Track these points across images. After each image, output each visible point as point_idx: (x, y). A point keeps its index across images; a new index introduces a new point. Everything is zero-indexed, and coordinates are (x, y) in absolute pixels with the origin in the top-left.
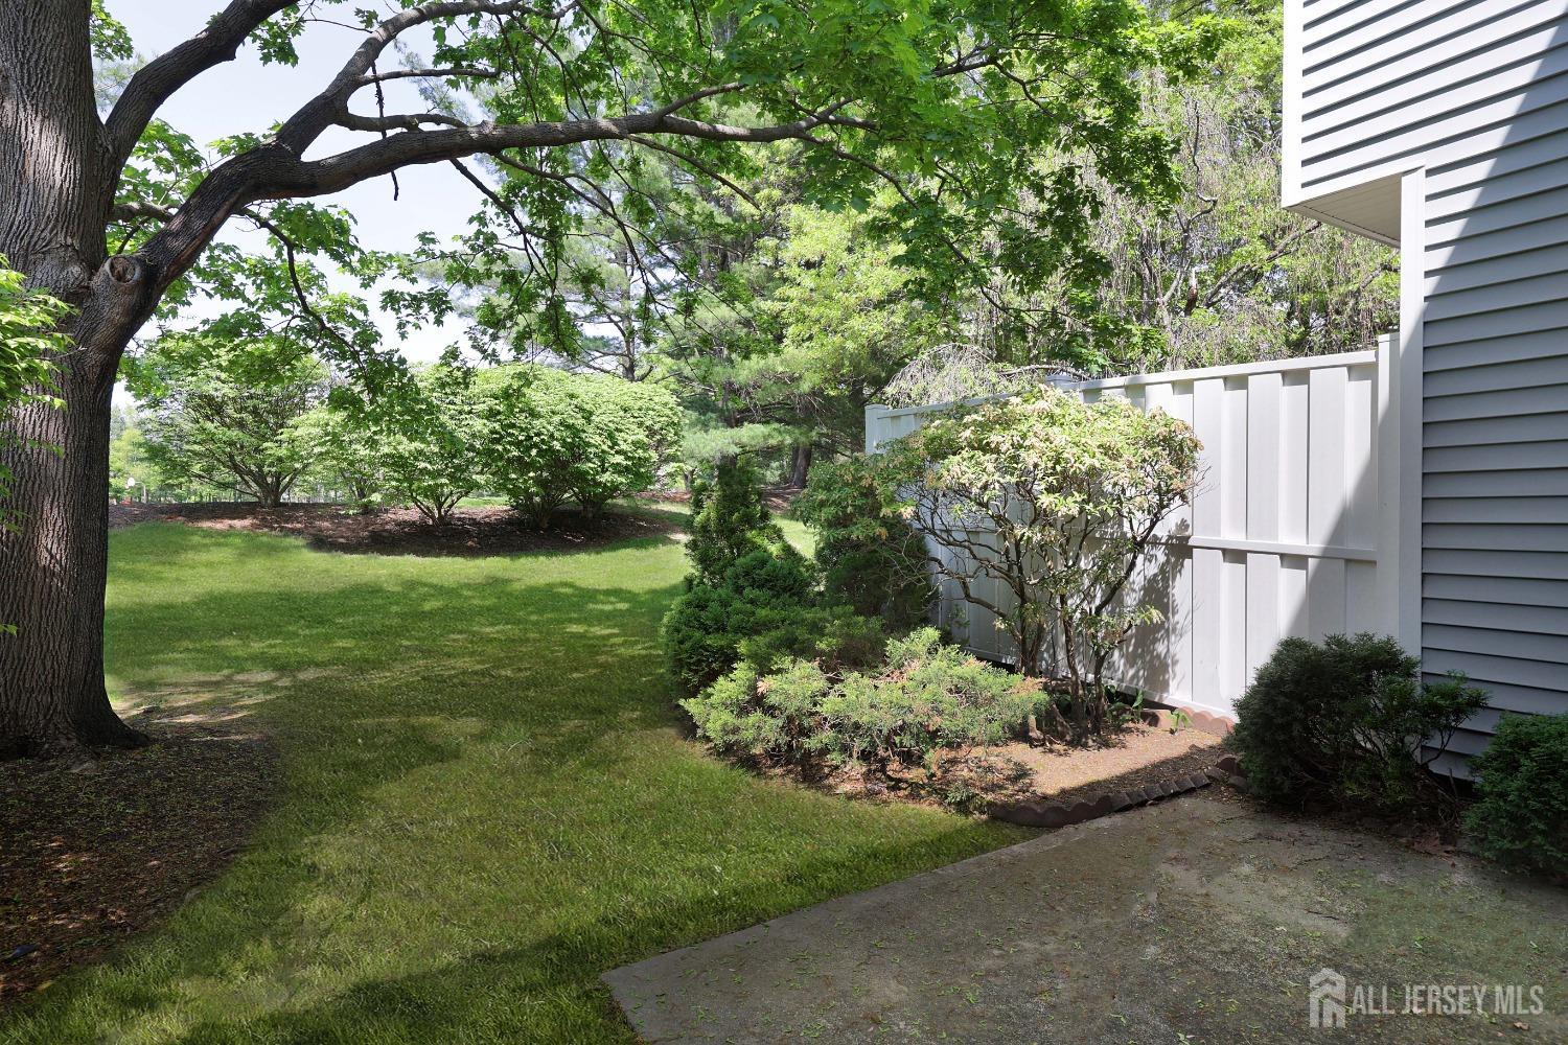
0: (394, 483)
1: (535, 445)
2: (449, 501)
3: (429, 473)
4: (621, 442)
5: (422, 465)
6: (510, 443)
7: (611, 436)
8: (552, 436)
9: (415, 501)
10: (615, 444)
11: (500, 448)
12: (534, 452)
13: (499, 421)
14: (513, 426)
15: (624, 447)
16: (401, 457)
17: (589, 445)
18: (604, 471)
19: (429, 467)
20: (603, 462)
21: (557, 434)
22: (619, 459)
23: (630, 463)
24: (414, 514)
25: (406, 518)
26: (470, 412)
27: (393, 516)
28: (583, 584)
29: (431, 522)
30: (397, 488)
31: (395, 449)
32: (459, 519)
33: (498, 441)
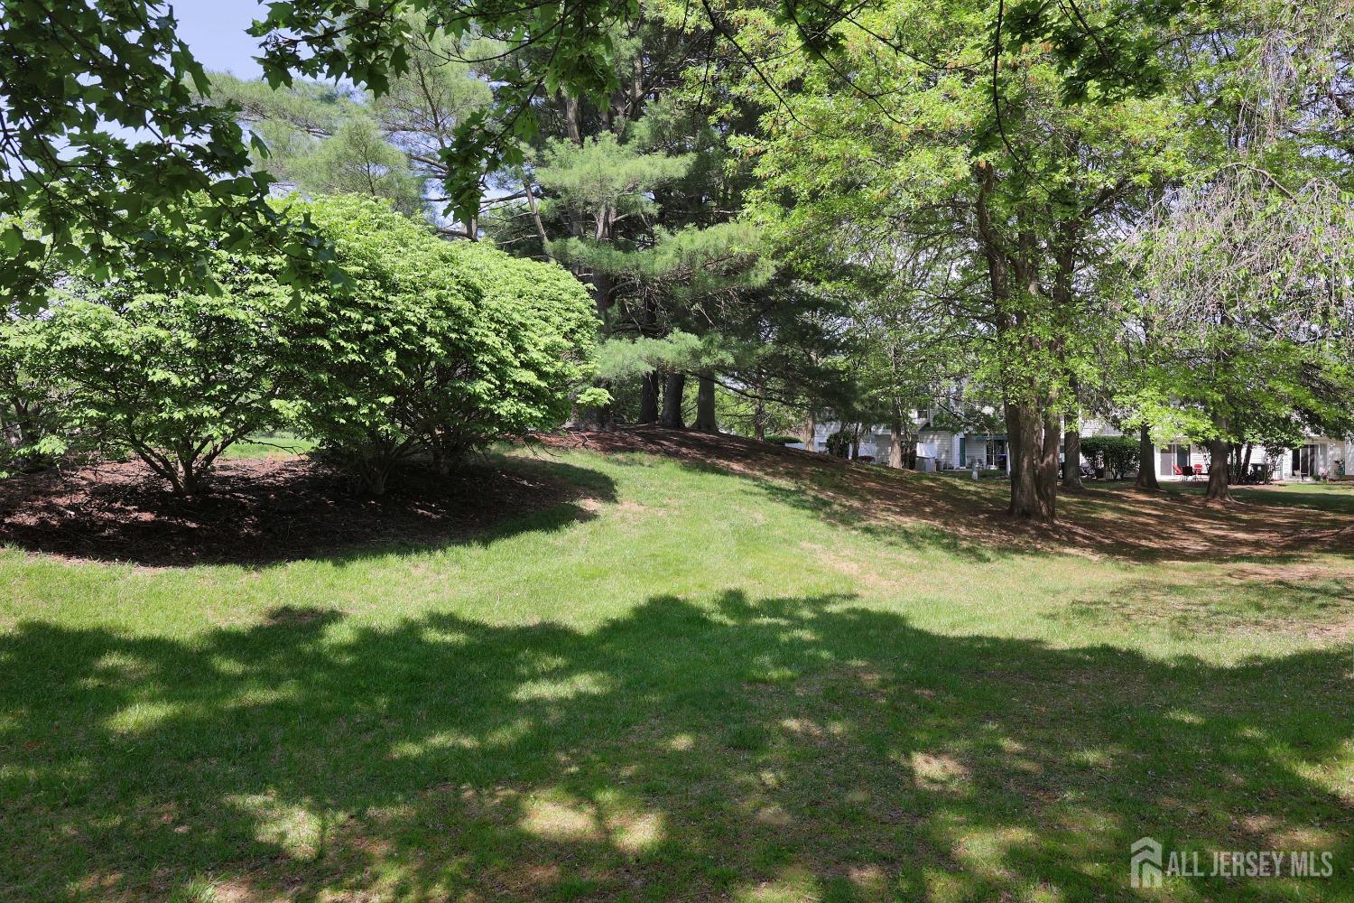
0: (93, 413)
1: (391, 343)
2: (208, 448)
3: (172, 392)
4: (530, 347)
5: (158, 375)
6: (342, 335)
7: (513, 336)
8: (422, 328)
9: (137, 445)
10: (520, 349)
11: (326, 344)
12: (391, 356)
13: (323, 290)
14: (351, 304)
15: (536, 355)
16: (111, 355)
17: (482, 346)
18: (506, 395)
19: (175, 380)
20: (502, 377)
21: (431, 324)
22: (528, 377)
23: (543, 384)
24: (133, 471)
25: (120, 479)
26: (263, 269)
27: (89, 475)
28: (497, 617)
29: (169, 488)
30: (101, 423)
31: (96, 336)
32: (225, 480)
33: (321, 332)
